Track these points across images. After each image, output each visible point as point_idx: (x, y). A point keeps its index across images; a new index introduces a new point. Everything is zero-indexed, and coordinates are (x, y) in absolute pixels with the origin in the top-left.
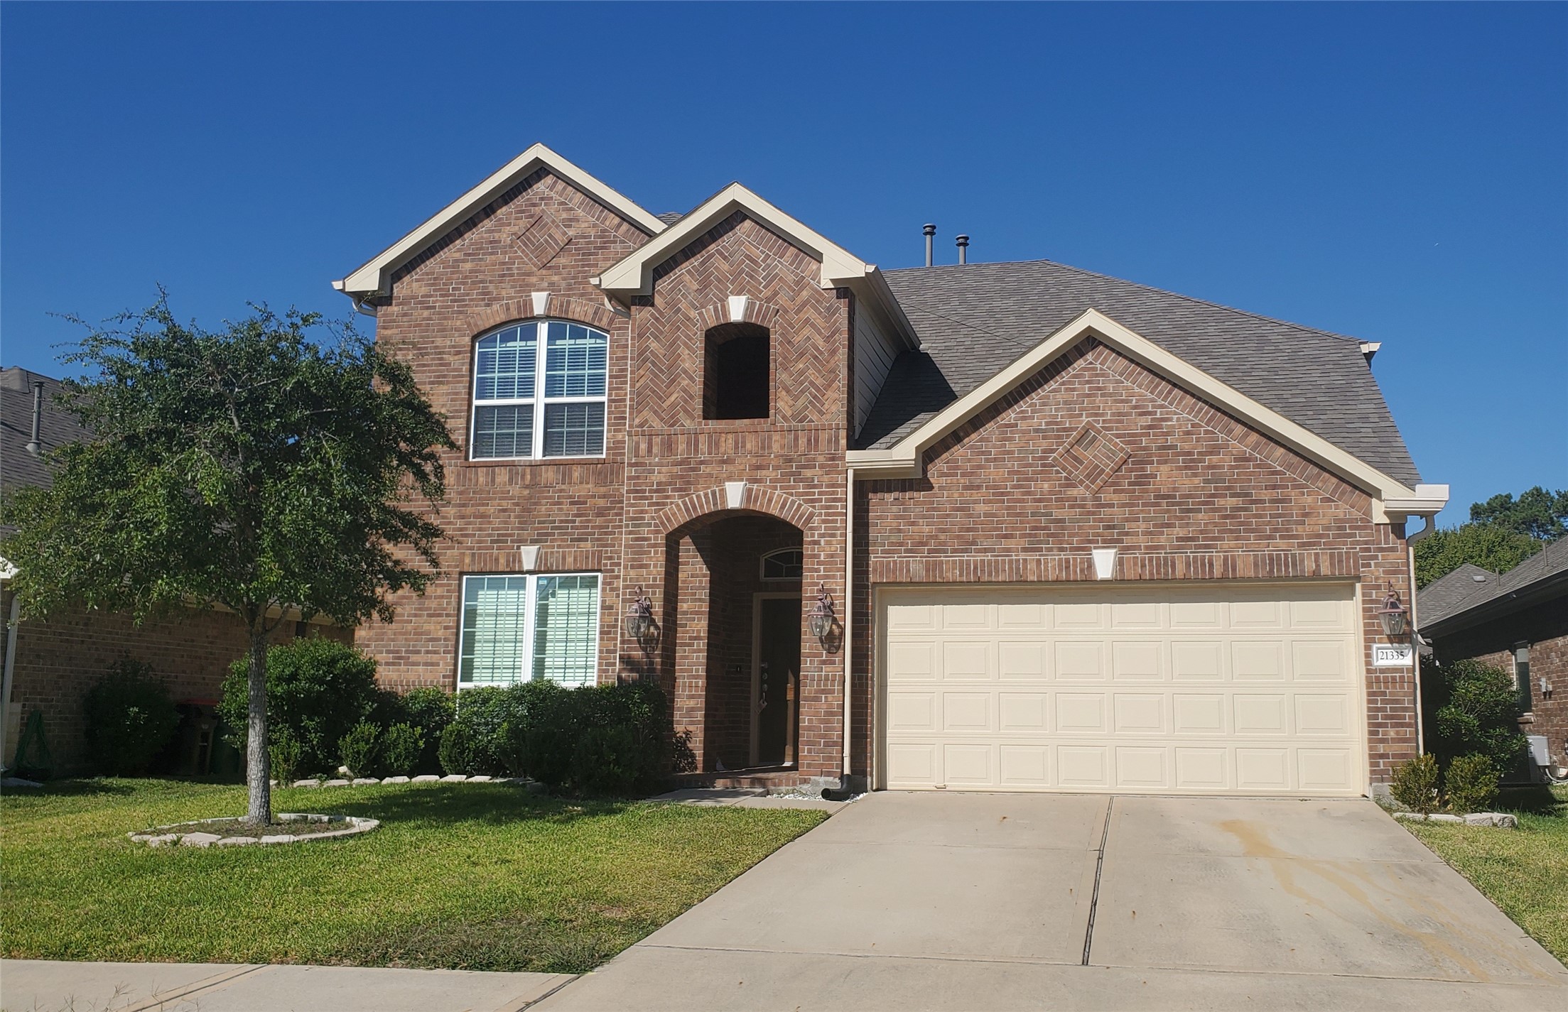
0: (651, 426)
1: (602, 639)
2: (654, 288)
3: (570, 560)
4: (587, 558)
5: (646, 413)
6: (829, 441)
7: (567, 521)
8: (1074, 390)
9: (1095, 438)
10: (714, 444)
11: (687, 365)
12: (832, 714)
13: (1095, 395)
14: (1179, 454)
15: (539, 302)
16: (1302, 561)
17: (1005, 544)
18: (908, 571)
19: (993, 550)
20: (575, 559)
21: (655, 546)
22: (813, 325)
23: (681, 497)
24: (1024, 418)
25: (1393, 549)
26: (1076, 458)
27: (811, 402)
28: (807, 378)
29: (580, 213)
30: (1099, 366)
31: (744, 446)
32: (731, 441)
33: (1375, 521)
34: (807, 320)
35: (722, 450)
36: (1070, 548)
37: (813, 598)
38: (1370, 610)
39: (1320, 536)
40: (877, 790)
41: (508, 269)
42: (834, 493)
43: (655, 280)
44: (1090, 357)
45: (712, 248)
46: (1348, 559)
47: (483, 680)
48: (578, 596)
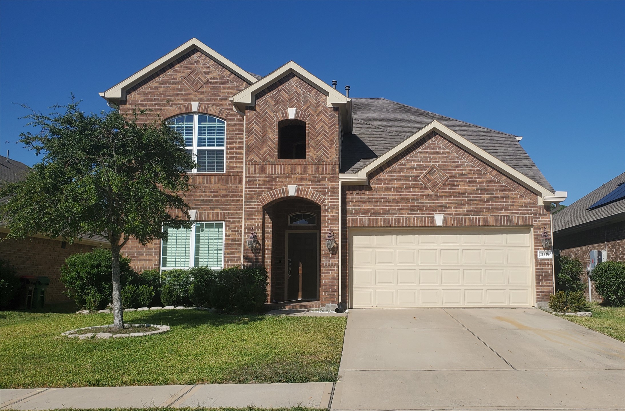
0: (255, 161)
1: (225, 249)
2: (255, 103)
3: (210, 216)
4: (218, 215)
5: (253, 156)
6: (332, 169)
7: (209, 200)
8: (427, 152)
9: (435, 171)
10: (283, 169)
11: (270, 136)
12: (334, 279)
13: (435, 154)
14: (467, 178)
15: (195, 106)
16: (512, 219)
17: (401, 212)
18: (363, 222)
19: (396, 214)
20: (213, 216)
21: (258, 211)
22: (324, 122)
23: (269, 191)
24: (408, 163)
25: (545, 215)
26: (428, 179)
27: (323, 153)
28: (322, 143)
29: (212, 69)
30: (437, 143)
31: (295, 170)
32: (290, 167)
33: (539, 205)
34: (322, 119)
35: (286, 172)
36: (426, 214)
37: (326, 233)
38: (537, 238)
39: (519, 210)
40: (350, 308)
41: (180, 91)
42: (334, 191)
43: (256, 100)
44: (433, 139)
45: (281, 87)
46: (529, 219)
47: (171, 267)
48: (214, 231)
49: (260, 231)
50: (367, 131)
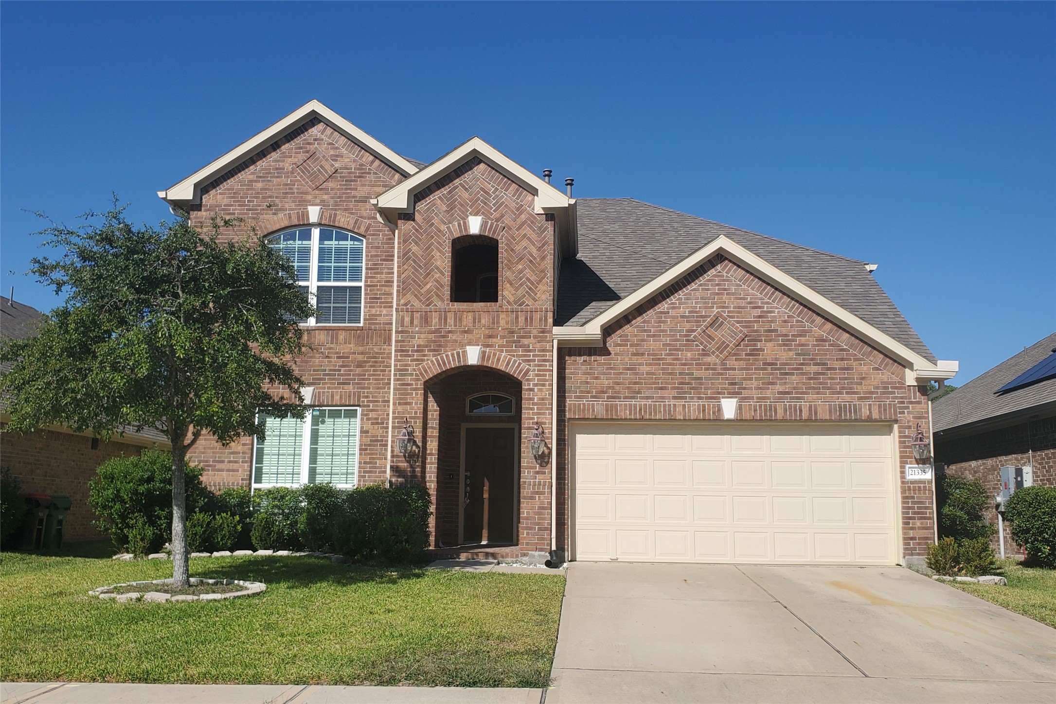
0: (412, 305)
1: (361, 454)
2: (414, 208)
3: (337, 398)
4: (350, 396)
5: (409, 296)
6: (541, 320)
7: (335, 370)
8: (708, 290)
9: (722, 323)
10: (458, 319)
11: (439, 263)
12: (543, 508)
13: (722, 294)
14: (779, 336)
15: (314, 213)
16: (860, 409)
17: (661, 393)
18: (593, 410)
19: (652, 398)
20: (341, 397)
21: (416, 389)
22: (529, 239)
23: (434, 356)
24: (673, 308)
25: (919, 403)
26: (709, 336)
27: (527, 292)
28: (525, 275)
29: (344, 151)
30: (725, 274)
31: (479, 321)
32: (470, 316)
33: (908, 384)
34: (525, 235)
35: (464, 323)
36: (706, 397)
37: (529, 428)
38: (904, 442)
39: (872, 393)
40: (571, 561)
41: (290, 189)
42: (544, 356)
43: (415, 203)
44: (719, 267)
45: (457, 182)
46: (890, 408)
47: (269, 483)
48: (342, 423)
49: (419, 423)
50: (603, 254)
